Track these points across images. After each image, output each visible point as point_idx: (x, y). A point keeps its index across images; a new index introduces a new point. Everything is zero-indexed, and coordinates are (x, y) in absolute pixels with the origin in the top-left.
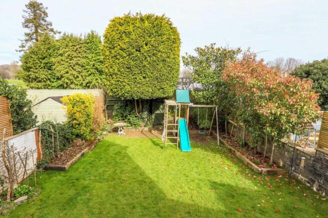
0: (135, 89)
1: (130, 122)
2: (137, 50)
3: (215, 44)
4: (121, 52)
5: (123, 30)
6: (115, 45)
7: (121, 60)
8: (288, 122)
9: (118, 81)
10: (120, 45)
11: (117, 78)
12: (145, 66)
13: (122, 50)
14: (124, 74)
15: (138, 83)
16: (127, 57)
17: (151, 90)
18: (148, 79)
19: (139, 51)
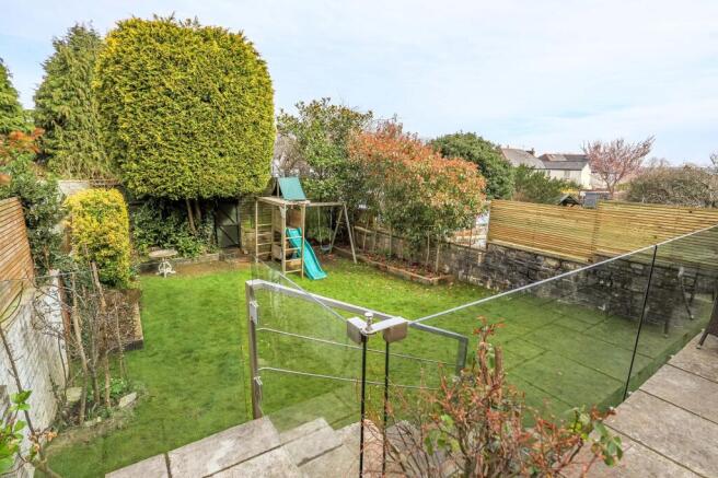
0: (205, 177)
1: (177, 248)
2: (202, 100)
3: (329, 99)
4: (169, 101)
5: (167, 54)
6: (150, 83)
7: (169, 117)
8: (461, 214)
9: (165, 162)
10: (163, 85)
11: (161, 155)
12: (223, 132)
13: (169, 95)
14: (177, 146)
15: (212, 166)
16: (184, 113)
17: (236, 180)
18: (228, 158)
19: (208, 101)
